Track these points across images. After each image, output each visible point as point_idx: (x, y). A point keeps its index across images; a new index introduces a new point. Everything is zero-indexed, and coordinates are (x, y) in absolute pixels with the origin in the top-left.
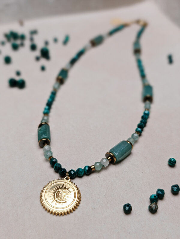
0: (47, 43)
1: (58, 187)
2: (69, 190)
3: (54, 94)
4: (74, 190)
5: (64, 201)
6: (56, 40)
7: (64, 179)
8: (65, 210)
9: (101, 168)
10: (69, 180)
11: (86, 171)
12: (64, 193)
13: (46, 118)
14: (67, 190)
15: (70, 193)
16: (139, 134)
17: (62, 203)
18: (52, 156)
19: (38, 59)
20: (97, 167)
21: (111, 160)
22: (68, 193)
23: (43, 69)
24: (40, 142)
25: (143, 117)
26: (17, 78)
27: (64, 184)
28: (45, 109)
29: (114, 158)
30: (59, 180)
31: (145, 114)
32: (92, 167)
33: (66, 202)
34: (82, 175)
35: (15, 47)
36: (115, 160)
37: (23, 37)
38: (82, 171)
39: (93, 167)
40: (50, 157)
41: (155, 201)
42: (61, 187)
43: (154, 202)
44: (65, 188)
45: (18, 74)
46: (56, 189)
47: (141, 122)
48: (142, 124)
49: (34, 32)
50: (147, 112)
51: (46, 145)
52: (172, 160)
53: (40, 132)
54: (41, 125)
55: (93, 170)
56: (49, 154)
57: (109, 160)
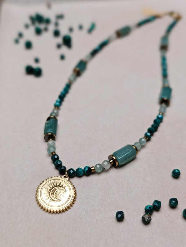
0: (71, 30)
1: (55, 185)
2: (65, 189)
3: (68, 87)
4: (70, 190)
5: (58, 199)
6: (81, 27)
7: (63, 177)
8: (58, 209)
9: (101, 170)
10: (68, 178)
11: (85, 171)
12: (60, 191)
13: (55, 111)
14: (63, 189)
15: (66, 192)
16: (147, 139)
17: (56, 201)
18: (54, 152)
19: (59, 46)
20: (97, 169)
21: (113, 163)
22: (64, 192)
23: (62, 57)
24: (45, 136)
25: (155, 121)
26: (35, 66)
27: (61, 183)
28: (57, 101)
29: (116, 162)
30: (57, 178)
31: (158, 118)
32: (92, 168)
33: (60, 201)
34: (81, 175)
35: (38, 32)
36: (117, 164)
37: (48, 21)
38: (81, 171)
39: (94, 168)
40: (52, 153)
41: (149, 212)
42: (58, 185)
43: (148, 214)
44: (62, 186)
45: (37, 61)
46: (52, 186)
47: (152, 126)
48: (153, 128)
49: (60, 17)
50: (160, 116)
51: (51, 139)
52: (177, 171)
53: (47, 125)
54: (49, 119)
55: (93, 171)
56: (52, 150)
57: (111, 163)
